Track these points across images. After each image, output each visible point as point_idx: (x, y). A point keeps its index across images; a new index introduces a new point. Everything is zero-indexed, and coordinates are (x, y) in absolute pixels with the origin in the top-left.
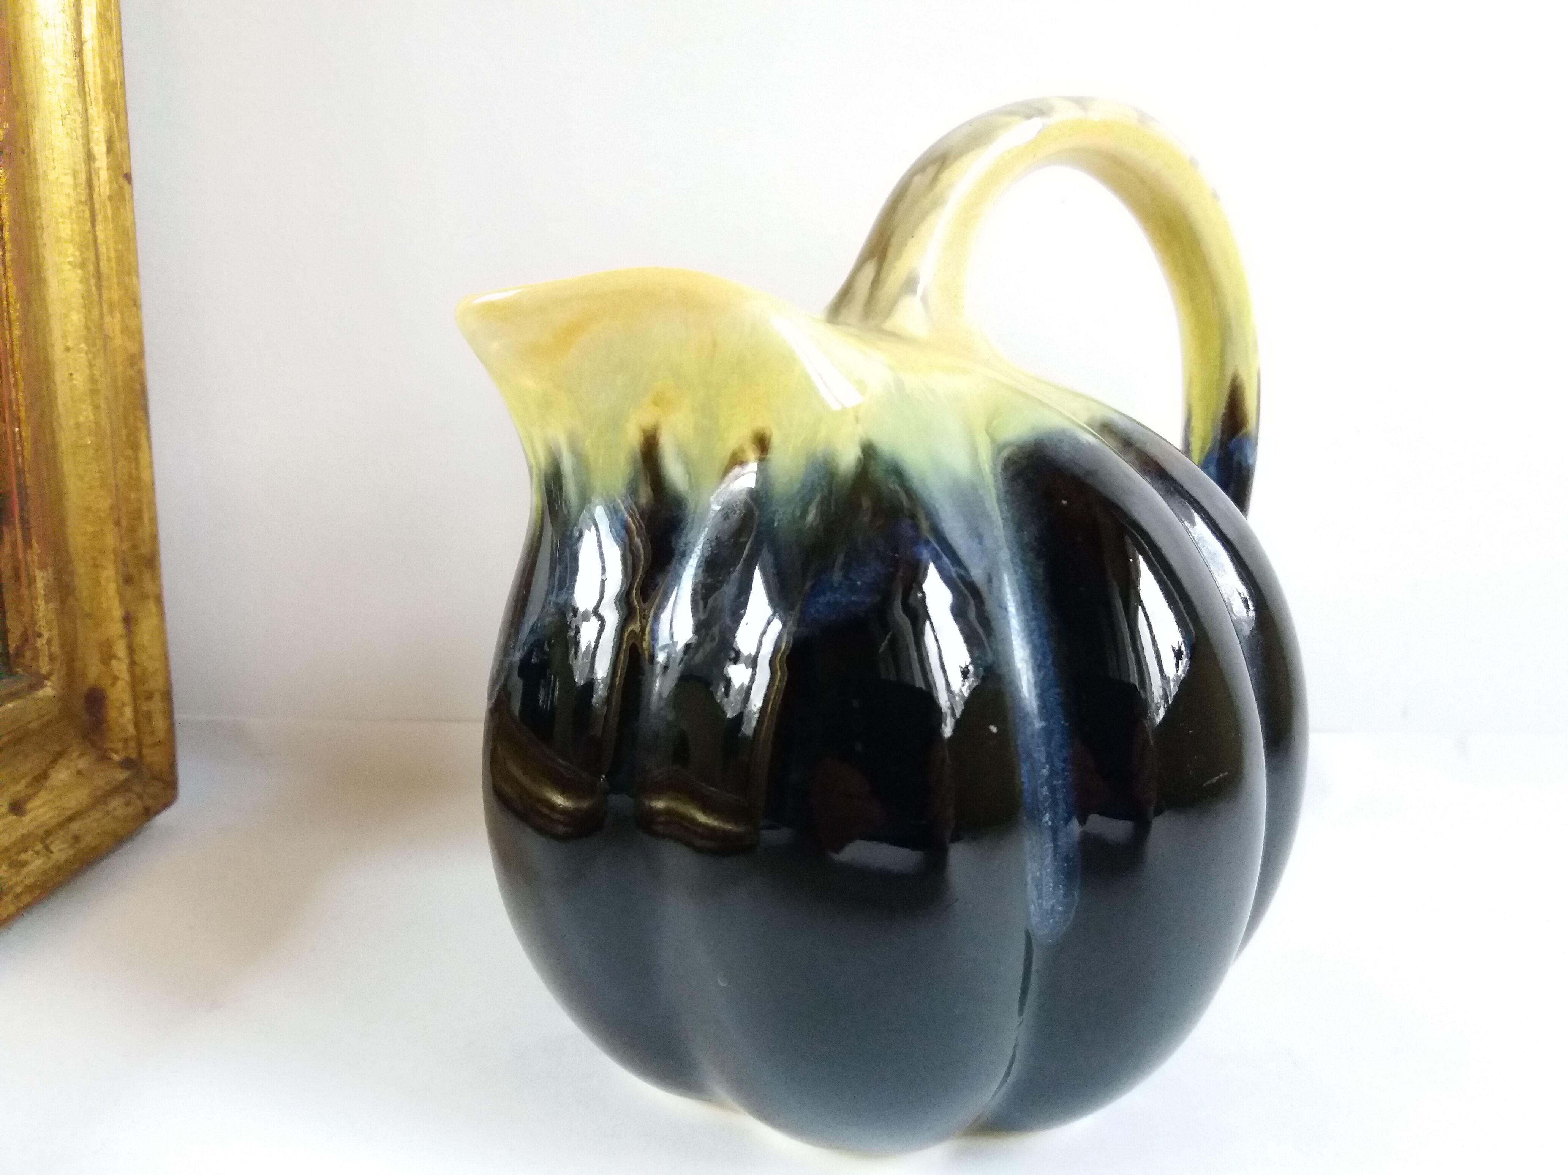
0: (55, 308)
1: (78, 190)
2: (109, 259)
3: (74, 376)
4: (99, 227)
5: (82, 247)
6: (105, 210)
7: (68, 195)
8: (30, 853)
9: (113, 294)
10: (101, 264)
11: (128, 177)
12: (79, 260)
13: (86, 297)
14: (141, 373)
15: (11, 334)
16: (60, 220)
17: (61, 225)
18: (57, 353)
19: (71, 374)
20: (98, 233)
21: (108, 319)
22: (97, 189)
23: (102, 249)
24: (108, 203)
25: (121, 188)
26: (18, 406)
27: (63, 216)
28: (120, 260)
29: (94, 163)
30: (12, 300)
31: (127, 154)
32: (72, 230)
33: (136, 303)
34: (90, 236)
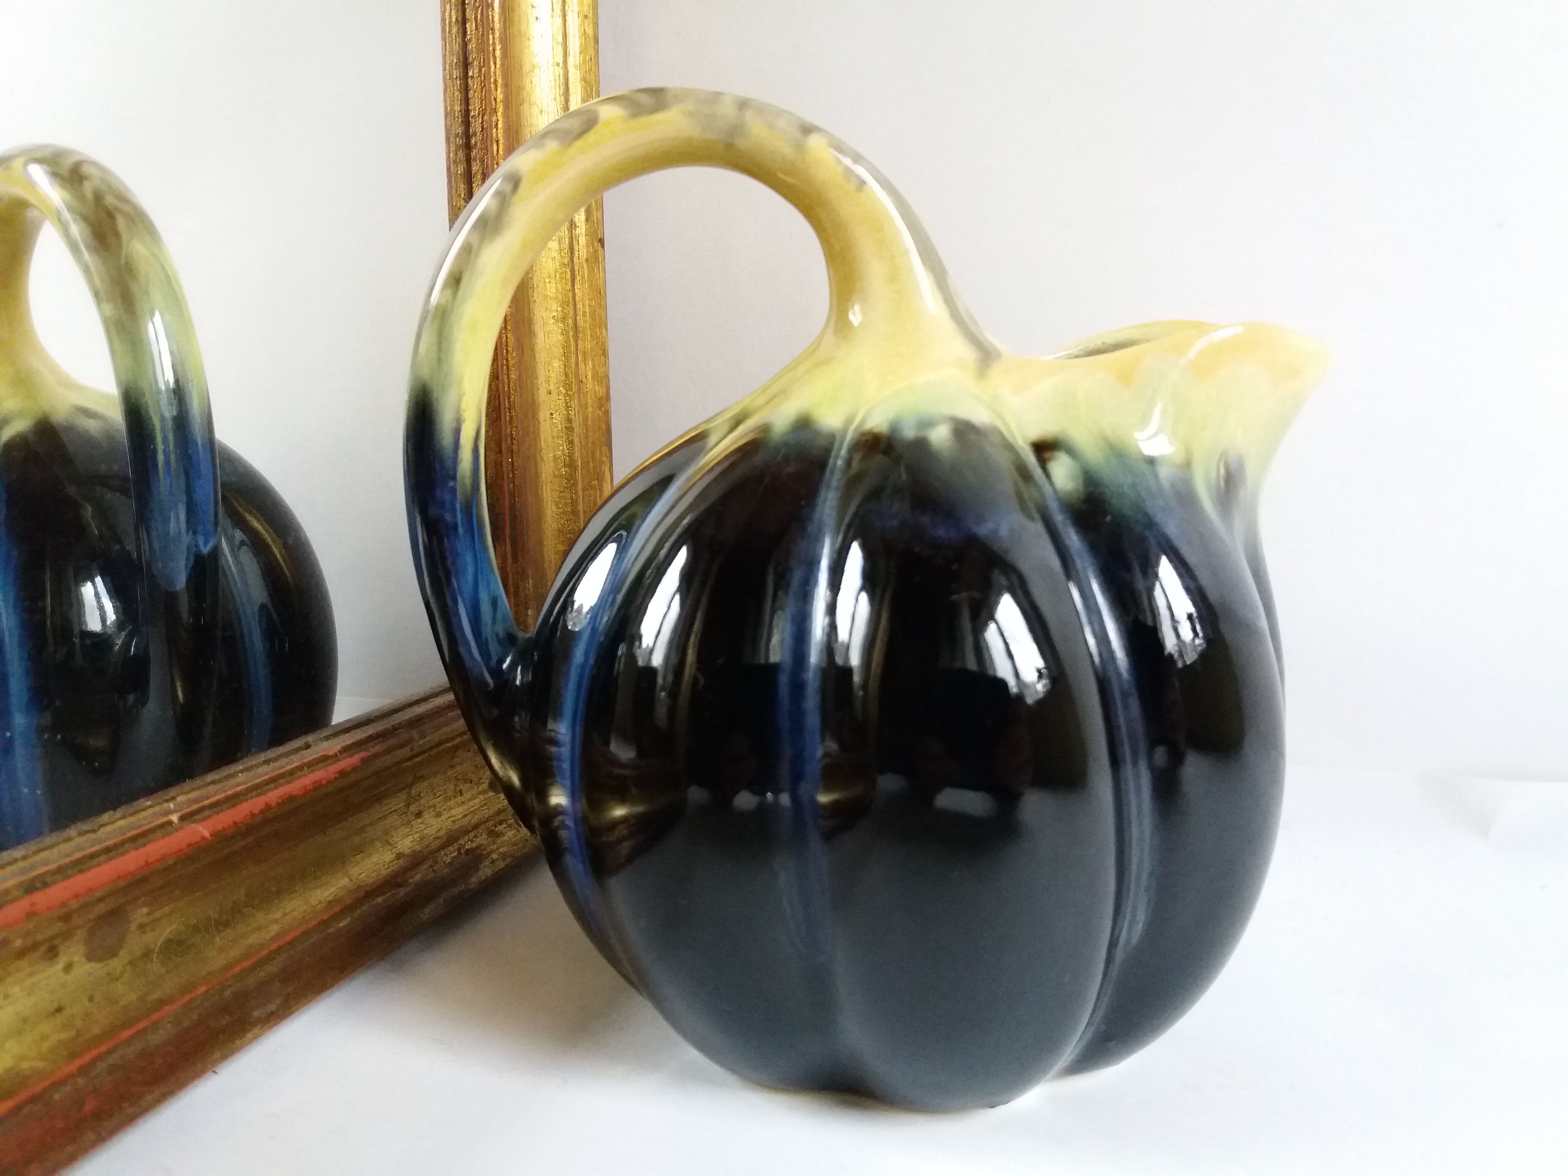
0: (541, 356)
1: (562, 254)
2: (584, 315)
3: (554, 416)
4: (577, 286)
5: (564, 304)
6: (583, 271)
7: (554, 259)
8: (504, 825)
9: (587, 344)
10: (578, 318)
11: (601, 241)
12: (560, 314)
13: (566, 347)
14: (607, 413)
15: (508, 378)
16: (547, 280)
17: (548, 285)
18: (542, 396)
19: (552, 414)
20: (576, 291)
21: (581, 365)
22: (577, 253)
23: (580, 305)
24: (585, 265)
25: (596, 251)
26: (512, 440)
27: (549, 277)
28: (593, 314)
29: (575, 230)
30: (510, 349)
31: (601, 222)
32: (557, 289)
33: (605, 353)
34: (570, 294)
